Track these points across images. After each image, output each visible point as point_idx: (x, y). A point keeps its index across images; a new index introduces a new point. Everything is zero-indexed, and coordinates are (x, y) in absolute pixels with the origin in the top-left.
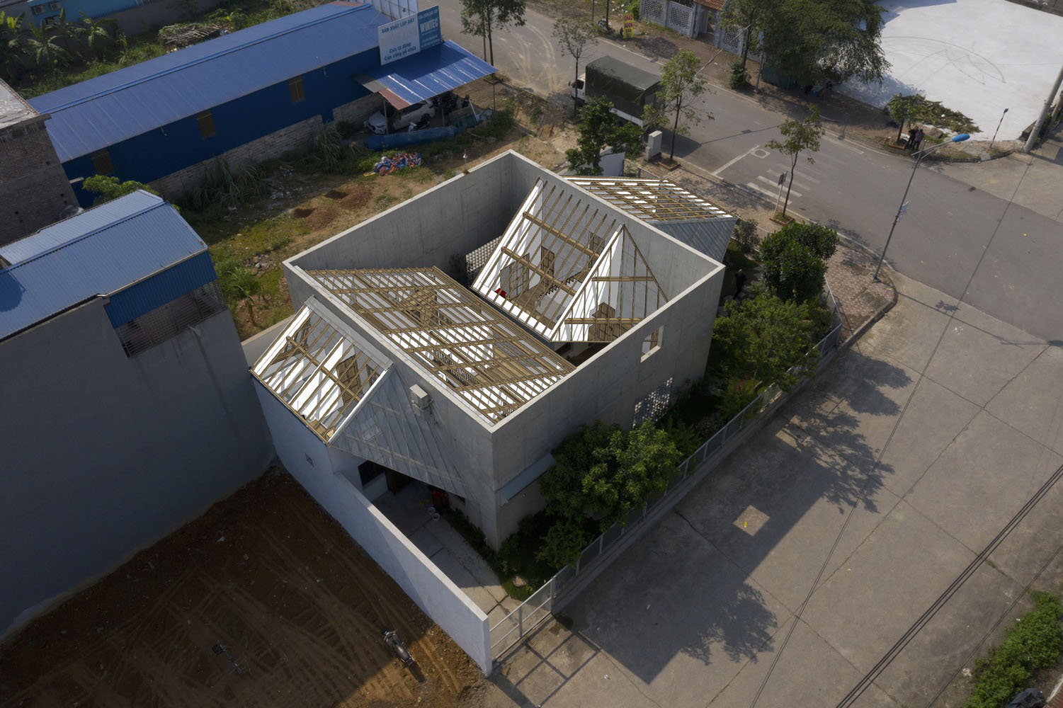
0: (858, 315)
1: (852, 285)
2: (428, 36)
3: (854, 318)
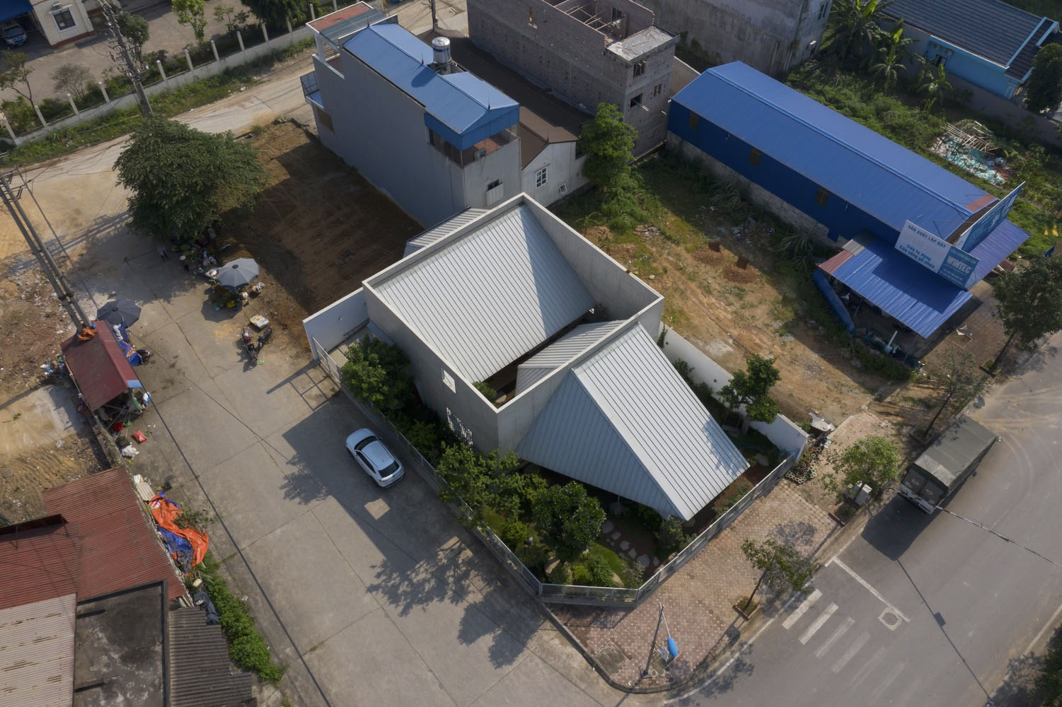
0: (588, 636)
1: (635, 645)
2: (952, 271)
3: (586, 634)
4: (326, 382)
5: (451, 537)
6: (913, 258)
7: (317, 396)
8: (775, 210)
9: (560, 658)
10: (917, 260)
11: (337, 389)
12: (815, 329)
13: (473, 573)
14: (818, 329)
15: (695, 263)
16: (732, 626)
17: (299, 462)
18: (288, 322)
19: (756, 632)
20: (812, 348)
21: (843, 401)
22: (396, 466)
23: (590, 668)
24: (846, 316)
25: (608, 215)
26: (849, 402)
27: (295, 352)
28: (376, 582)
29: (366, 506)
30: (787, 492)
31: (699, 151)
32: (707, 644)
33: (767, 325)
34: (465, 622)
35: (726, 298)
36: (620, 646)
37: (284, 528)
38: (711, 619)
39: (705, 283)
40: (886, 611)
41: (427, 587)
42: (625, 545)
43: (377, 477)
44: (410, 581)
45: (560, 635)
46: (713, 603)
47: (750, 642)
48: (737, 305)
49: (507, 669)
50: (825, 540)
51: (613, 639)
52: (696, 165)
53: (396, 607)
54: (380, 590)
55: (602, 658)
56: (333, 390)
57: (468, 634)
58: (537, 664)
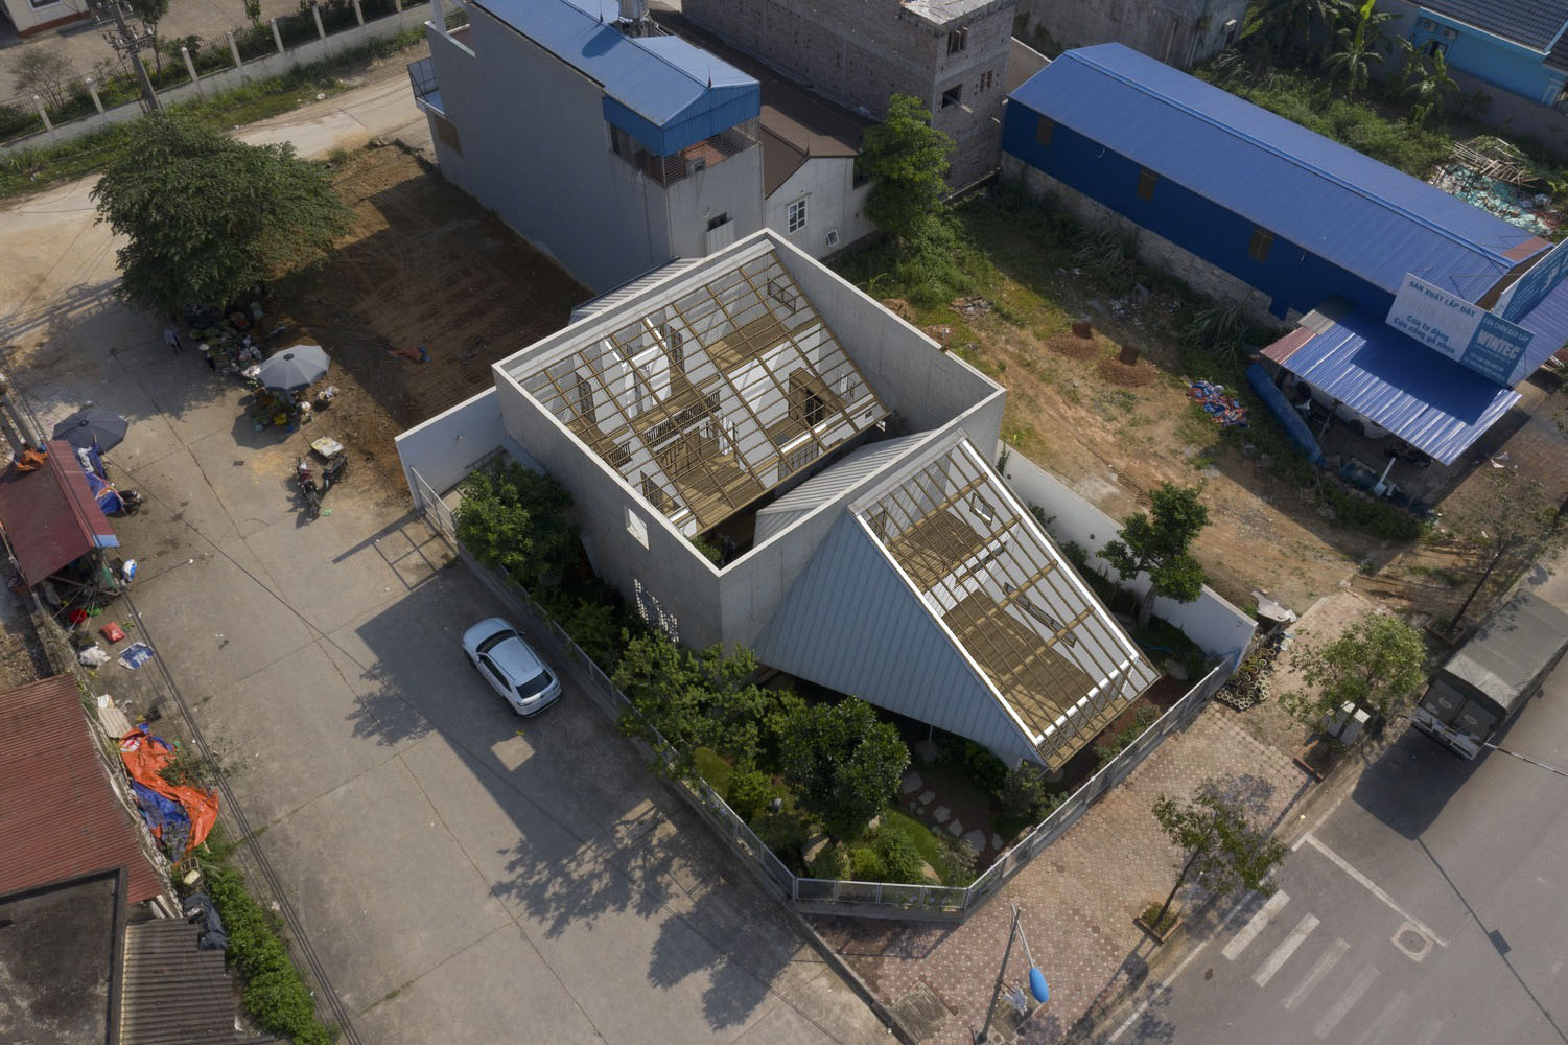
0: (879, 973)
1: (962, 989)
2: (1487, 357)
3: (876, 968)
4: (435, 545)
5: (640, 800)
6: (1418, 338)
7: (418, 567)
8: (1179, 272)
9: (829, 1011)
10: (1424, 341)
11: (452, 555)
12: (1255, 457)
13: (676, 862)
14: (1260, 459)
15: (1051, 355)
16: (1133, 954)
17: (382, 674)
18: (375, 449)
19: (1175, 965)
20: (1251, 489)
21: (1308, 574)
22: (545, 679)
23: (883, 1029)
24: (1307, 437)
25: (907, 281)
26: (1318, 575)
27: (384, 496)
28: (507, 878)
29: (495, 749)
30: (1220, 724)
31: (1052, 181)
32: (1090, 987)
33: (1175, 453)
34: (661, 948)
35: (1104, 410)
36: (935, 990)
37: (351, 786)
38: (1097, 941)
39: (1069, 387)
40: (1405, 927)
41: (596, 887)
42: (942, 814)
43: (514, 697)
44: (567, 876)
45: (829, 970)
46: (1098, 914)
47: (1166, 983)
48: (1123, 421)
49: (735, 1031)
50: (1291, 805)
51: (923, 978)
52: (1050, 204)
53: (541, 922)
54: (514, 892)
55: (904, 1012)
56: (445, 556)
57: (667, 967)
58: (788, 1023)
